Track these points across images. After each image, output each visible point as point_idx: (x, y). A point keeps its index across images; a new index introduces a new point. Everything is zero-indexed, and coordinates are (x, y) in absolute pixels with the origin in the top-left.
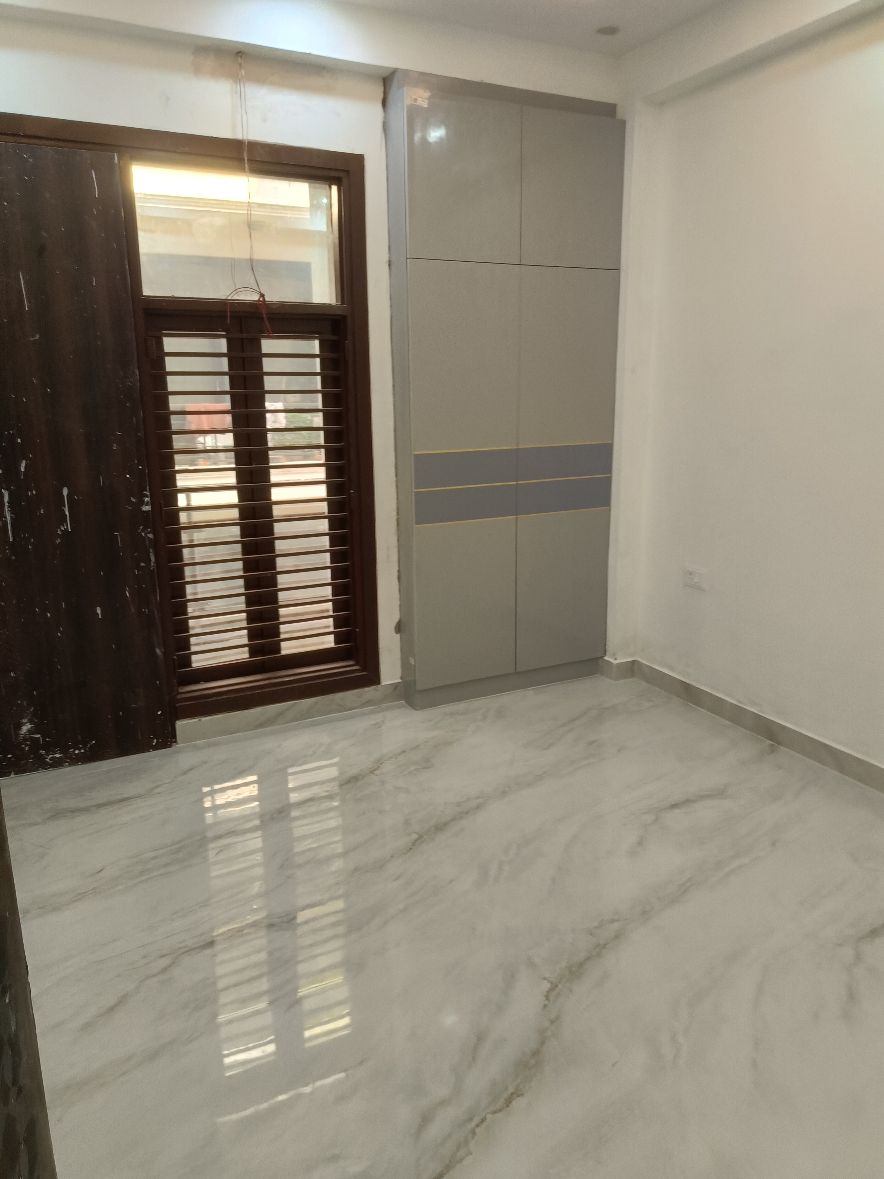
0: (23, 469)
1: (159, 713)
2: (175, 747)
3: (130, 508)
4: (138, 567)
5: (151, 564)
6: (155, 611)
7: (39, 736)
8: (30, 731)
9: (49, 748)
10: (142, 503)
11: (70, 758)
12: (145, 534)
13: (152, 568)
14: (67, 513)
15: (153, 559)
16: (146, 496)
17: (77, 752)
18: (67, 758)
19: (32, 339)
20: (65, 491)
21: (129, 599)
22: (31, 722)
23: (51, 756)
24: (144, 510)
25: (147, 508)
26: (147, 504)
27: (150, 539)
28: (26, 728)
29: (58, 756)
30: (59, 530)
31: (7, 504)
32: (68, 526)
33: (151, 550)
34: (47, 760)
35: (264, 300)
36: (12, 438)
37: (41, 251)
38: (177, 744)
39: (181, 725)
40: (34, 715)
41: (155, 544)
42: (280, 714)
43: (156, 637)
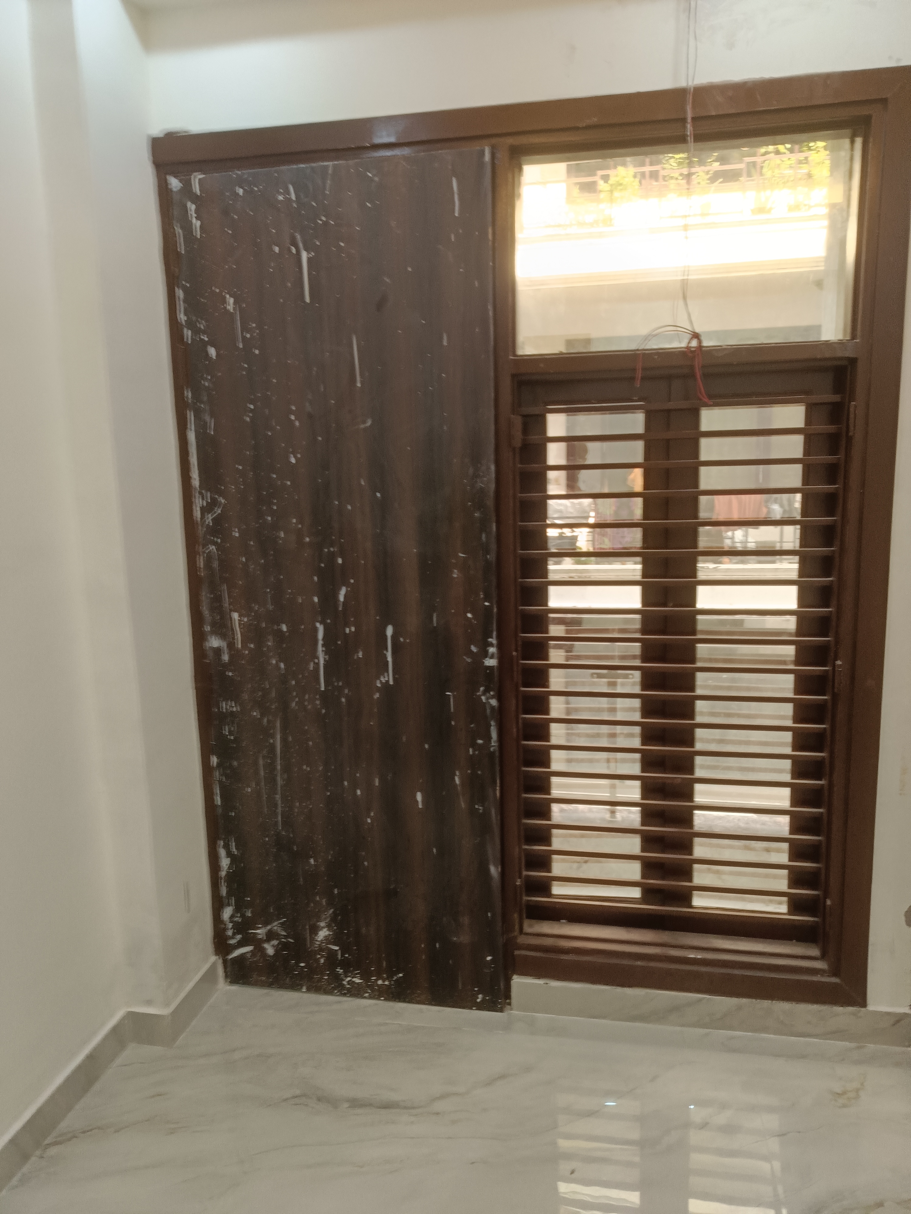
0: (342, 598)
1: (489, 958)
2: (507, 1012)
3: (469, 660)
4: (474, 745)
5: (491, 744)
6: (493, 812)
7: (337, 948)
8: (327, 939)
9: (347, 966)
10: (485, 654)
11: (371, 987)
12: (487, 699)
13: (492, 749)
14: (390, 659)
15: (494, 735)
16: (491, 645)
17: (380, 982)
18: (368, 986)
19: (362, 426)
20: (390, 631)
21: (459, 788)
22: (329, 926)
23: (349, 979)
24: (488, 664)
25: (491, 662)
26: (492, 657)
27: (493, 708)
28: (323, 934)
29: (357, 980)
30: (378, 682)
31: (321, 642)
32: (389, 678)
33: (493, 723)
34: (345, 983)
35: (700, 347)
36: (332, 557)
37: (380, 305)
38: (511, 1009)
39: (517, 981)
40: (334, 919)
41: (501, 713)
42: (675, 1009)
43: (493, 850)
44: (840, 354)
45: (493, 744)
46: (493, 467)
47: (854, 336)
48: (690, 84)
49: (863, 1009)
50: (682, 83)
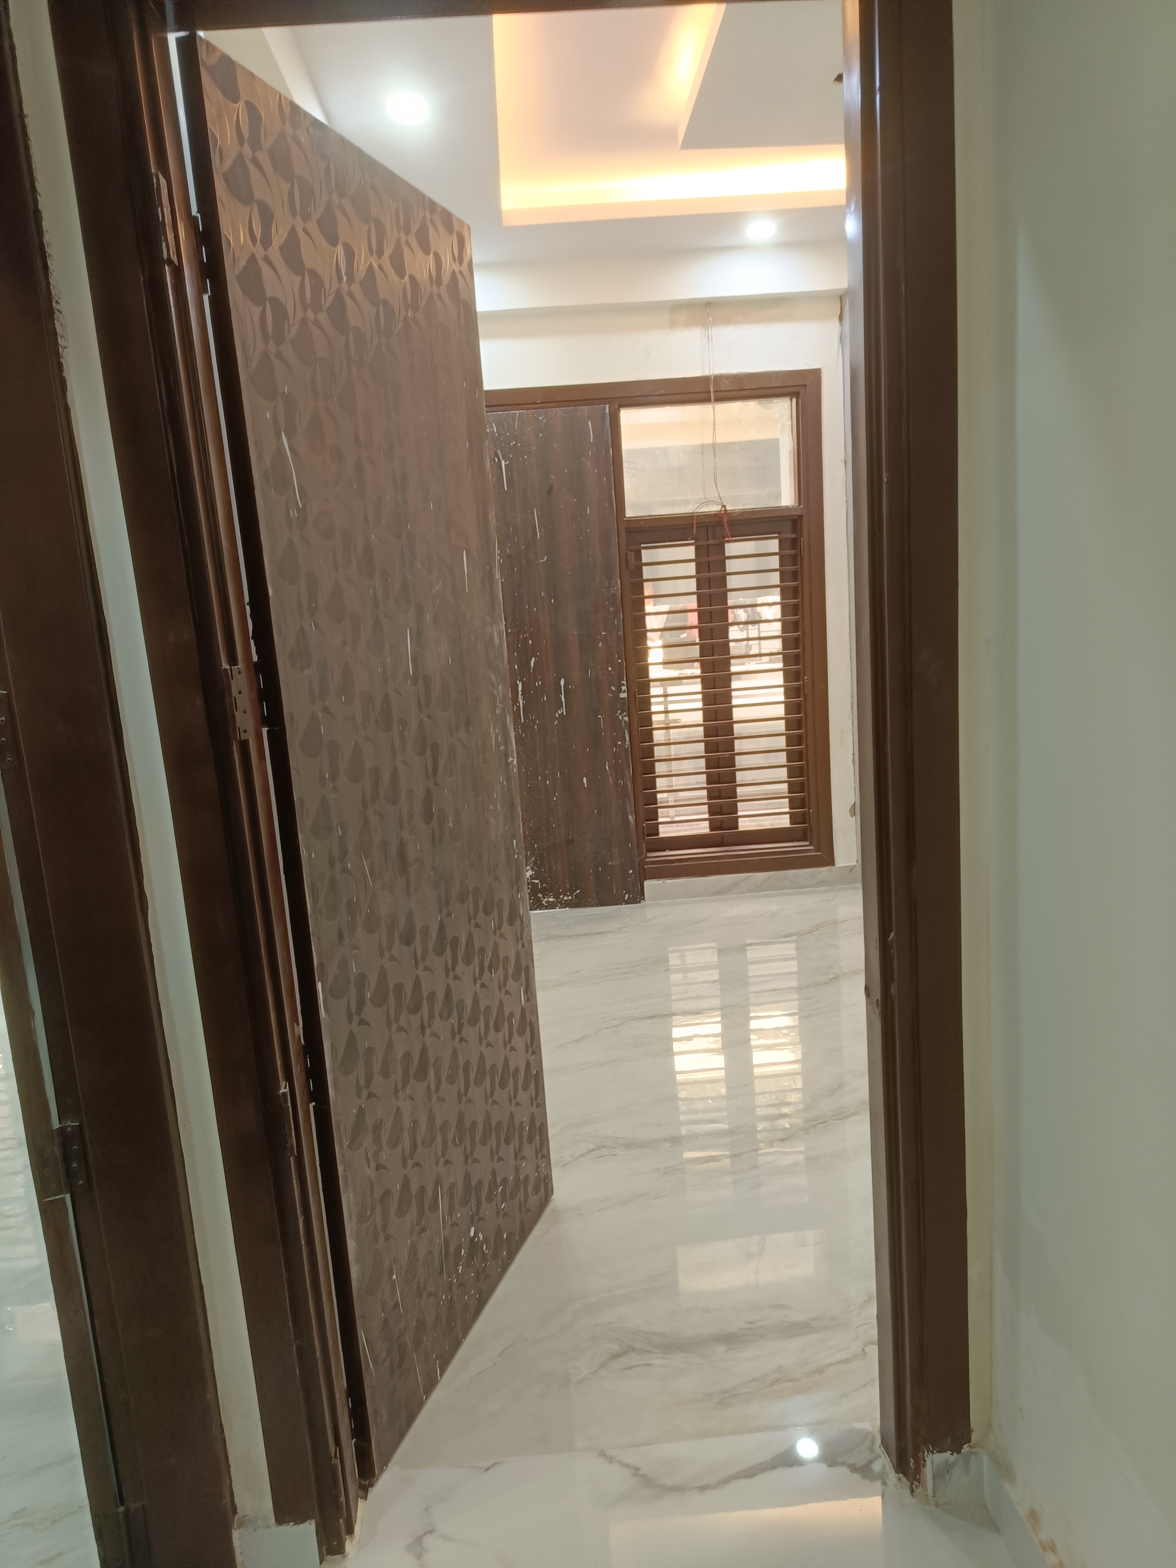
0: (532, 665)
1: (631, 871)
2: (643, 903)
3: (611, 695)
4: (616, 745)
5: (626, 743)
6: (629, 783)
7: (537, 881)
8: (532, 877)
9: (545, 892)
10: (620, 691)
11: (560, 902)
12: (622, 717)
13: (626, 747)
14: (563, 699)
15: (627, 738)
16: (624, 685)
17: (566, 898)
18: (558, 902)
19: (541, 561)
20: (562, 682)
21: (608, 772)
22: (532, 869)
23: (546, 899)
24: (622, 697)
25: (623, 695)
26: (624, 692)
27: (626, 722)
28: (529, 875)
29: (551, 900)
30: (557, 714)
31: (520, 693)
32: (563, 711)
33: (626, 731)
34: (544, 902)
35: (726, 510)
36: (525, 640)
37: (550, 491)
38: (645, 901)
39: (648, 884)
40: (535, 864)
41: (630, 725)
42: (736, 884)
43: (630, 808)
44: (794, 513)
45: (627, 743)
46: (619, 581)
47: (800, 504)
48: (711, 373)
49: (834, 867)
50: (707, 373)
